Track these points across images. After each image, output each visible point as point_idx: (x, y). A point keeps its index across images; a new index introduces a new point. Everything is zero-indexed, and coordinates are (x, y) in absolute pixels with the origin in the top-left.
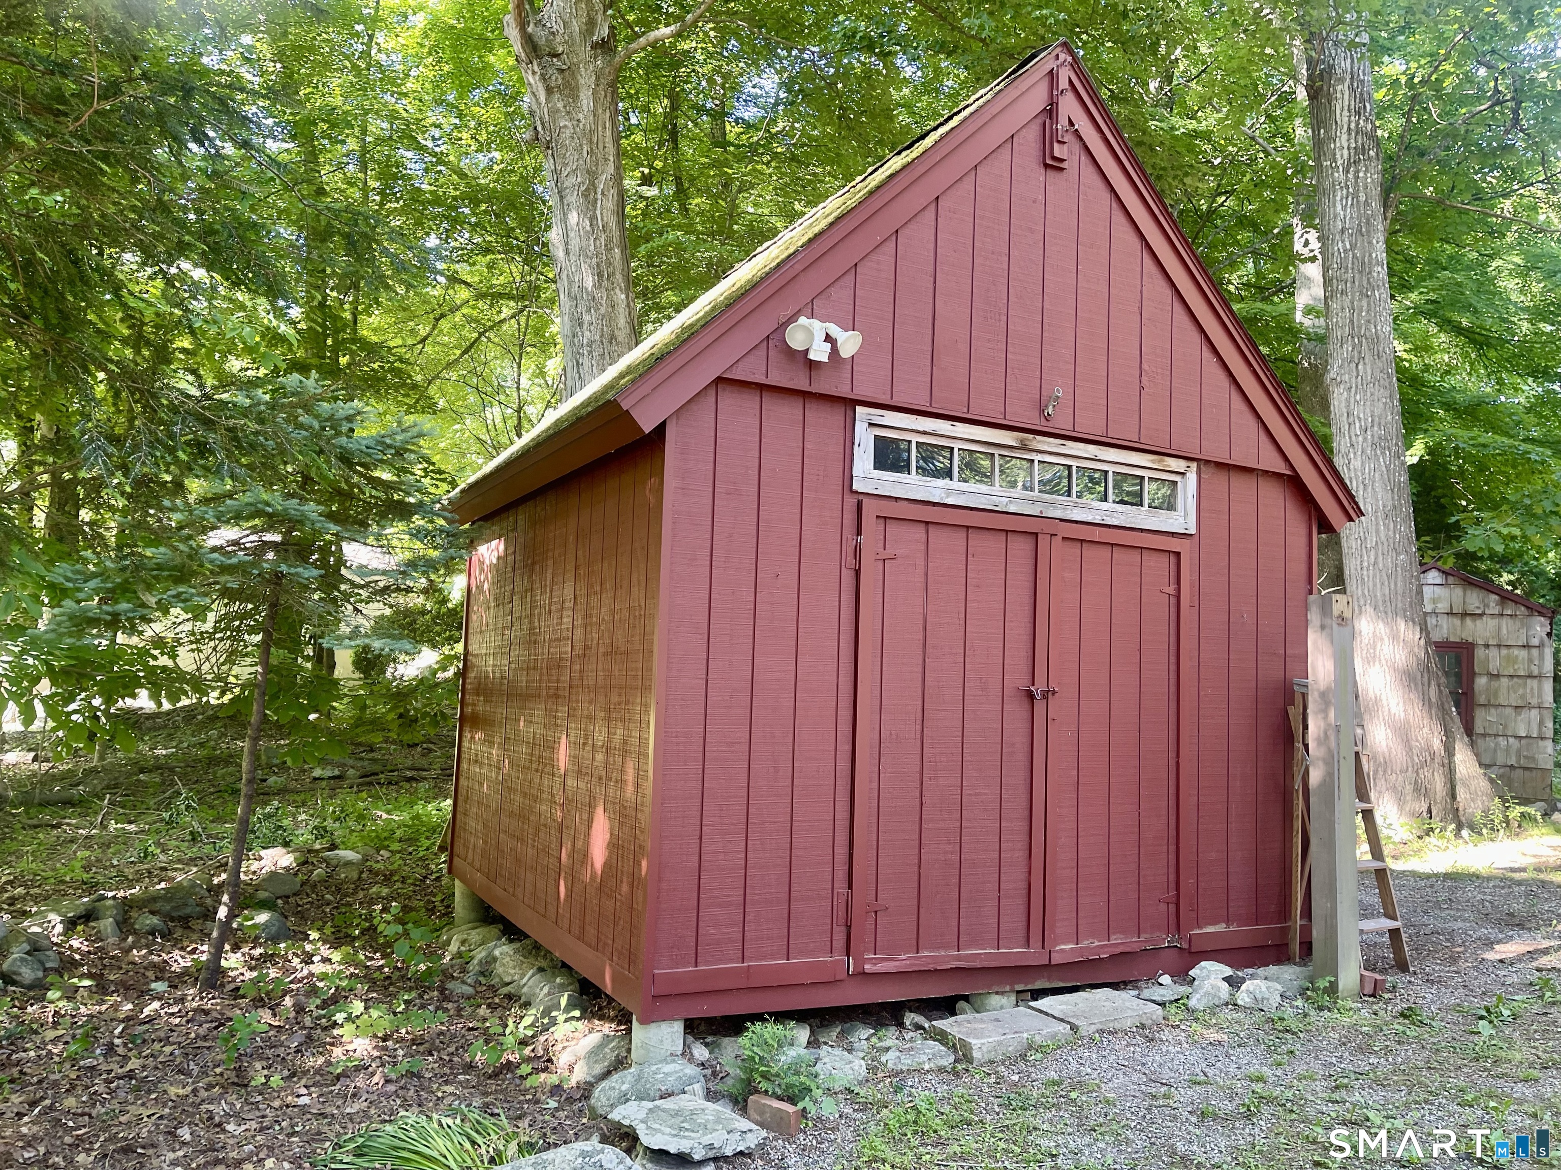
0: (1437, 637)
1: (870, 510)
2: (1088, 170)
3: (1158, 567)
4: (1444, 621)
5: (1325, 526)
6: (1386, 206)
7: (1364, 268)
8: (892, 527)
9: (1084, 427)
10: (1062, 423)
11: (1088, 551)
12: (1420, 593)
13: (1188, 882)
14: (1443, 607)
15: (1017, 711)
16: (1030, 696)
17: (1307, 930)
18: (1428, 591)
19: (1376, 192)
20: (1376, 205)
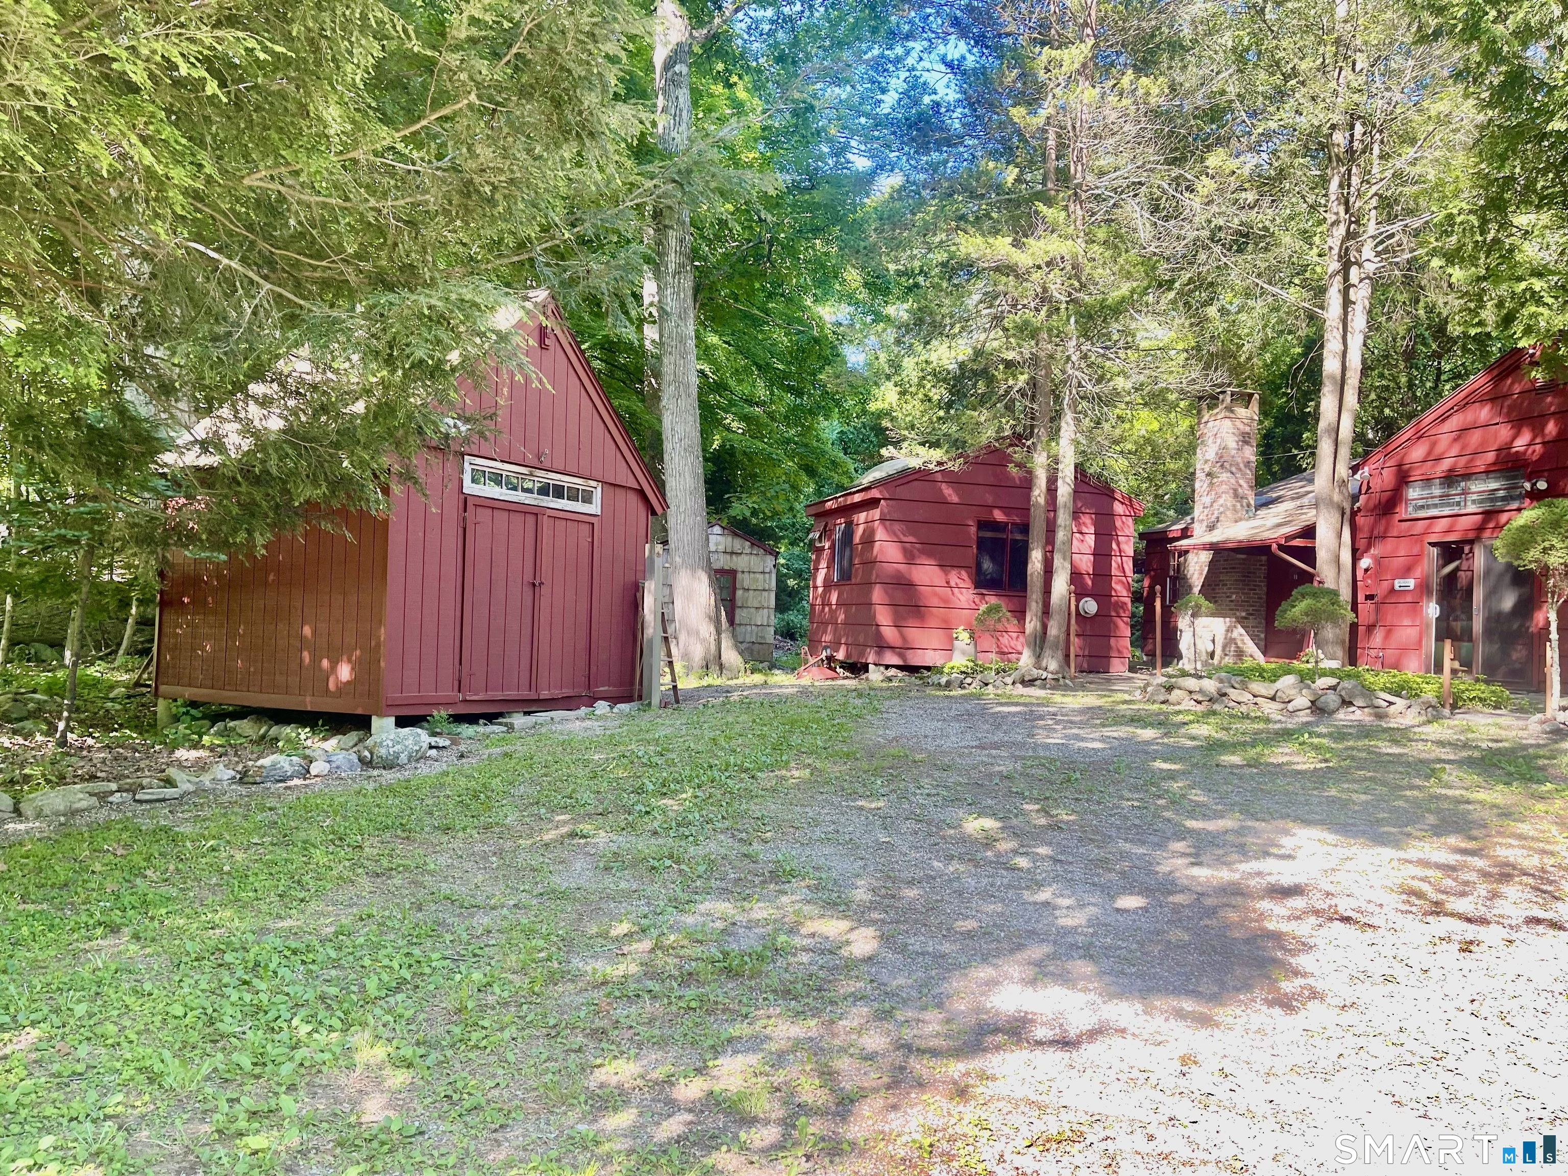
0: (717, 566)
1: (469, 504)
2: (559, 349)
3: (586, 529)
4: (721, 556)
5: (654, 513)
6: (695, 301)
7: (682, 340)
8: (479, 510)
9: (556, 466)
10: (547, 464)
11: (558, 522)
12: (707, 539)
13: (593, 669)
14: (721, 548)
15: (528, 591)
16: (534, 585)
17: (641, 690)
18: (712, 539)
19: (690, 293)
20: (690, 301)
